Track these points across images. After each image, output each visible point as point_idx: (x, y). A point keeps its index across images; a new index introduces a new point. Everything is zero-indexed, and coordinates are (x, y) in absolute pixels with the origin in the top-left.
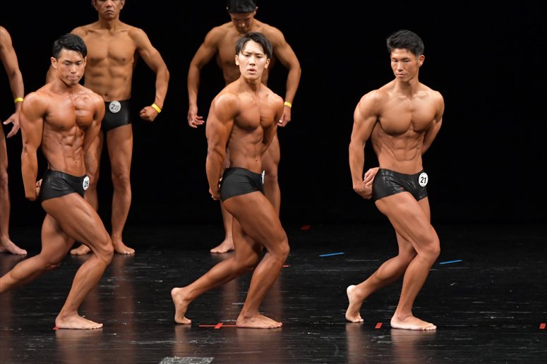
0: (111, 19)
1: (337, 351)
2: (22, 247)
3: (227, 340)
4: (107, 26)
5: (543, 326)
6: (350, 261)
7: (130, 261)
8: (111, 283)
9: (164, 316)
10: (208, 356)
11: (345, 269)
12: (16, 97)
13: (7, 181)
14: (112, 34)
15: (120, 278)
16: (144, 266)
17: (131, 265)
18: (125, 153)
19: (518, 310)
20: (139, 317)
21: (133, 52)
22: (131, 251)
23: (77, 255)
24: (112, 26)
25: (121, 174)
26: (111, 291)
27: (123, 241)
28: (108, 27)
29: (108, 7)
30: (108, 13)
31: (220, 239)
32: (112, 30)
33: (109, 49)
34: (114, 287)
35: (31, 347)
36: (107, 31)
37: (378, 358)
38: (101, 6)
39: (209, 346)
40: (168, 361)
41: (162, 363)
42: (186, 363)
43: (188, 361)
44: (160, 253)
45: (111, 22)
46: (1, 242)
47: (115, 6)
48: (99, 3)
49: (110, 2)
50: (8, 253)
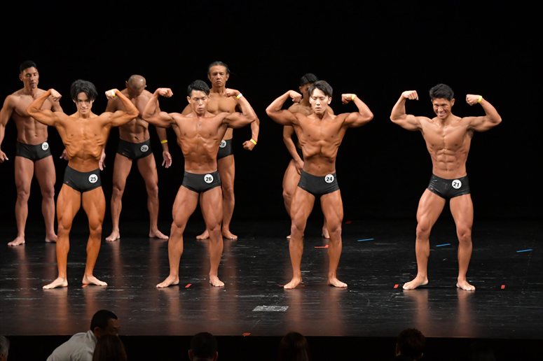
0: (219, 87)
1: (369, 303)
2: (165, 234)
3: (297, 295)
4: (218, 90)
5: (503, 287)
6: (378, 244)
7: (235, 244)
9: (256, 279)
10: (285, 305)
11: (374, 250)
13: (157, 191)
15: (229, 255)
16: (244, 247)
17: (235, 246)
18: (230, 173)
19: (487, 276)
20: (240, 280)
21: (235, 107)
22: (235, 237)
23: (200, 239)
24: (221, 91)
25: (228, 188)
27: (230, 230)
28: (218, 92)
29: (218, 79)
30: (218, 83)
33: (219, 105)
36: (217, 94)
37: (396, 307)
39: (285, 299)
40: (259, 309)
41: (255, 310)
42: (270, 310)
43: (272, 308)
44: (254, 239)
45: (220, 89)
46: (152, 231)
47: (223, 79)
48: (212, 77)
49: (219, 76)
50: (157, 238)
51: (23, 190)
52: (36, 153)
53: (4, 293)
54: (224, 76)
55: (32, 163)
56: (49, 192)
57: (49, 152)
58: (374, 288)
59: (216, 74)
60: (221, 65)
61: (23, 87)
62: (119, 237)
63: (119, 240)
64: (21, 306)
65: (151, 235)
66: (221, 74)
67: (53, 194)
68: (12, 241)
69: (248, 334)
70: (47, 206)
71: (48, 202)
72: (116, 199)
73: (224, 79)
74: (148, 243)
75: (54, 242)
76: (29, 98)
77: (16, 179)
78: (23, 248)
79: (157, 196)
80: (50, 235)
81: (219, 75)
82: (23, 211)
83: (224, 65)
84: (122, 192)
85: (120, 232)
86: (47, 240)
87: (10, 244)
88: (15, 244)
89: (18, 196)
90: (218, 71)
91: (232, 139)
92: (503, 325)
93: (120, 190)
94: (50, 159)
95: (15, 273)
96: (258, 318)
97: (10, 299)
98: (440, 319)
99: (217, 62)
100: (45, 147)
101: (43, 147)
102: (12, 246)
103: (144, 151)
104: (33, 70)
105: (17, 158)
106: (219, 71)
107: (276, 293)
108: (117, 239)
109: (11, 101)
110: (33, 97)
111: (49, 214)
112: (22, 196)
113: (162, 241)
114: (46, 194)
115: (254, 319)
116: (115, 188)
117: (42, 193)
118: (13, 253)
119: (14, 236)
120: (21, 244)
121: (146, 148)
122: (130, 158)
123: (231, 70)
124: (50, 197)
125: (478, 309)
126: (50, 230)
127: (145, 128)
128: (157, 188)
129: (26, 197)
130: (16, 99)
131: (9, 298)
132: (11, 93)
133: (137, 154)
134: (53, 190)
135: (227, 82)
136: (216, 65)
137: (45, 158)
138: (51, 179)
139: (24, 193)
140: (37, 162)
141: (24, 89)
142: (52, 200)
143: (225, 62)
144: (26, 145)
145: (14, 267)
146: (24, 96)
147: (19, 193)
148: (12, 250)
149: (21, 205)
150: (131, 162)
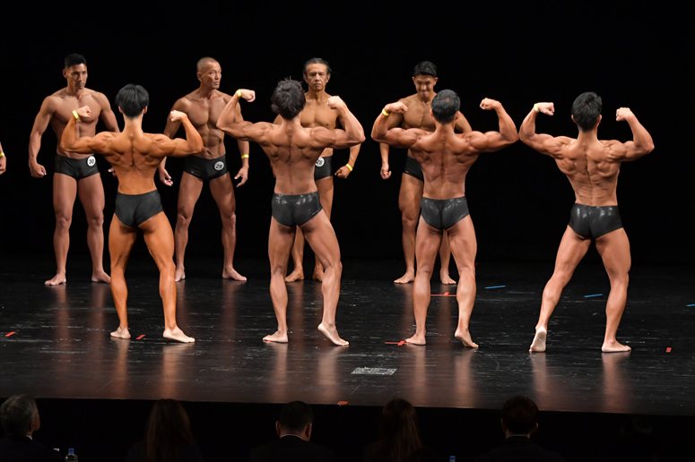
0: (319, 90)
1: (498, 367)
2: (242, 275)
3: (407, 355)
4: (315, 96)
5: (669, 350)
6: (511, 292)
8: (313, 306)
9: (356, 334)
10: (392, 368)
11: (506, 300)
12: (243, 154)
13: (235, 220)
14: (318, 104)
18: (327, 200)
19: (648, 336)
21: (335, 119)
24: (319, 96)
26: (313, 312)
28: (316, 98)
29: (317, 81)
30: (316, 85)
31: (402, 272)
32: (319, 100)
33: (316, 116)
34: (316, 309)
35: (249, 356)
36: (314, 101)
38: (310, 80)
39: (393, 359)
40: (359, 371)
41: (354, 372)
42: (373, 373)
43: (375, 371)
44: (354, 282)
45: (319, 94)
46: (226, 270)
47: (322, 80)
48: (310, 77)
49: (318, 77)
50: (231, 279)
51: (63, 216)
52: (79, 169)
53: (39, 345)
54: (324, 77)
55: (74, 181)
56: (97, 218)
57: (96, 168)
58: (505, 348)
59: (314, 74)
60: (321, 63)
61: (66, 85)
62: (184, 277)
63: (184, 281)
64: (60, 361)
65: (224, 276)
66: (320, 74)
67: (102, 222)
68: (49, 279)
69: (345, 403)
70: (95, 237)
71: (94, 230)
72: (181, 230)
73: (325, 80)
74: (221, 286)
75: (101, 282)
76: (73, 100)
77: (55, 201)
78: (63, 288)
79: (234, 226)
80: (97, 273)
81: (318, 75)
82: (64, 242)
83: (325, 63)
84: (190, 219)
85: (185, 271)
86: (94, 279)
87: (47, 283)
88: (54, 282)
89: (58, 224)
90: (316, 70)
91: (332, 157)
92: (668, 398)
93: (186, 218)
94: (97, 176)
95: (52, 320)
96: (358, 383)
97: (47, 352)
98: (589, 388)
99: (317, 59)
100: (91, 162)
101: (89, 162)
102: (51, 285)
103: (219, 169)
104: (82, 67)
105: (56, 174)
106: (319, 69)
107: (381, 351)
108: (181, 280)
109: (51, 103)
110: (78, 98)
111: (97, 246)
112: (61, 223)
113: (238, 283)
114: (94, 221)
115: (354, 383)
116: (181, 216)
117: (88, 219)
118: (50, 294)
119: (53, 273)
120: (61, 283)
121: (221, 166)
122: (200, 178)
123: (333, 70)
124: (98, 224)
125: (637, 378)
126: (98, 265)
127: (220, 141)
128: (234, 216)
129: (67, 224)
130: (57, 100)
131: (45, 350)
132: (50, 94)
133: (210, 173)
134: (102, 216)
135: (327, 85)
136: (315, 63)
137: (91, 177)
138: (99, 202)
139: (64, 220)
140: (81, 180)
141: (67, 89)
142: (101, 229)
143: (325, 60)
144: (67, 158)
145: (52, 312)
146: (68, 98)
147: (58, 219)
148: (50, 290)
149: (60, 234)
150: (202, 183)
